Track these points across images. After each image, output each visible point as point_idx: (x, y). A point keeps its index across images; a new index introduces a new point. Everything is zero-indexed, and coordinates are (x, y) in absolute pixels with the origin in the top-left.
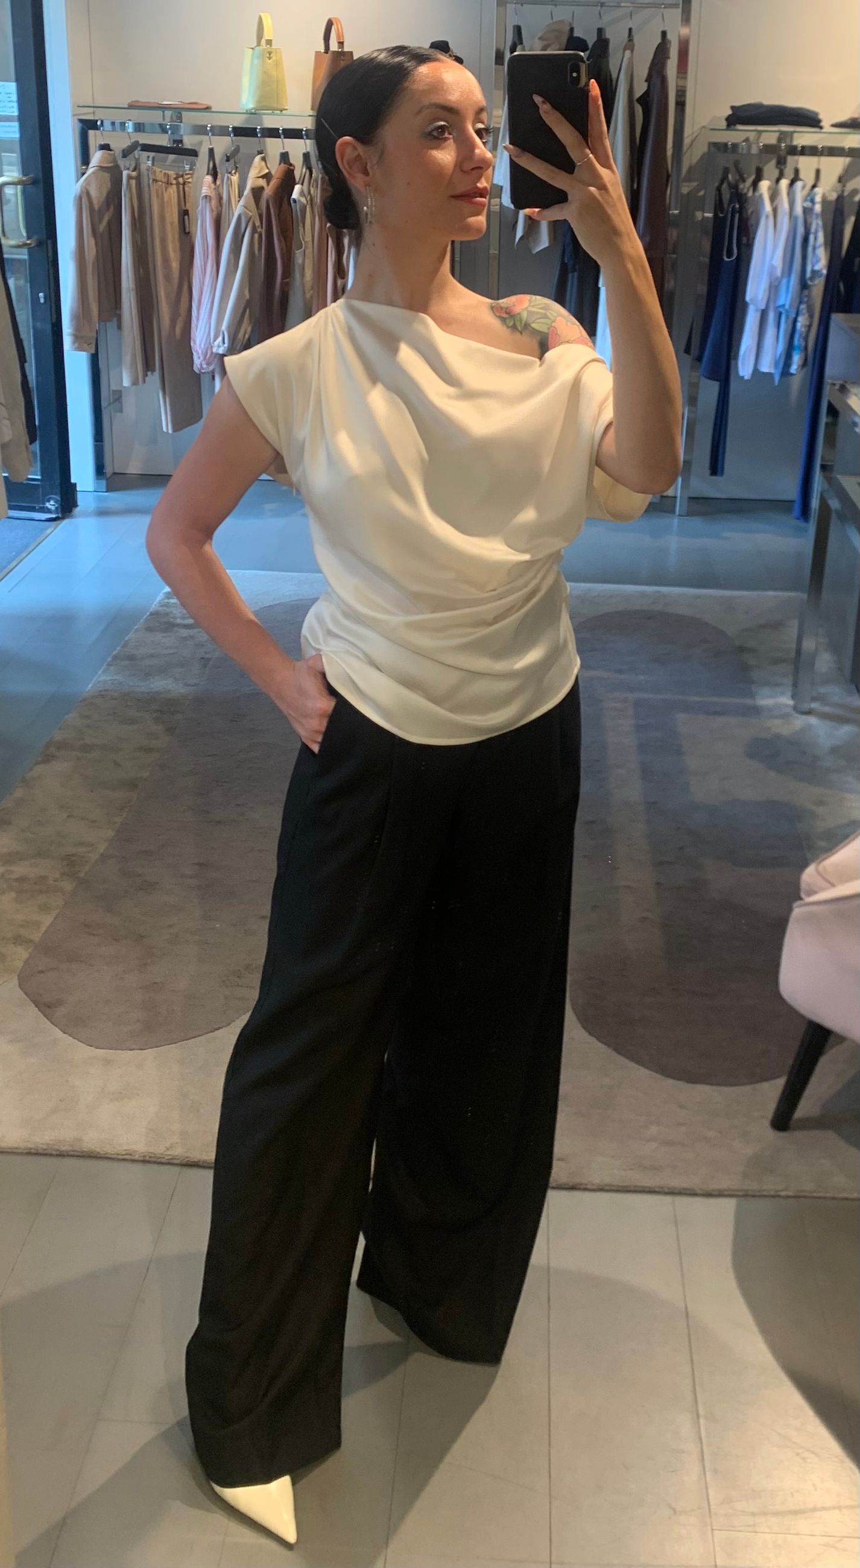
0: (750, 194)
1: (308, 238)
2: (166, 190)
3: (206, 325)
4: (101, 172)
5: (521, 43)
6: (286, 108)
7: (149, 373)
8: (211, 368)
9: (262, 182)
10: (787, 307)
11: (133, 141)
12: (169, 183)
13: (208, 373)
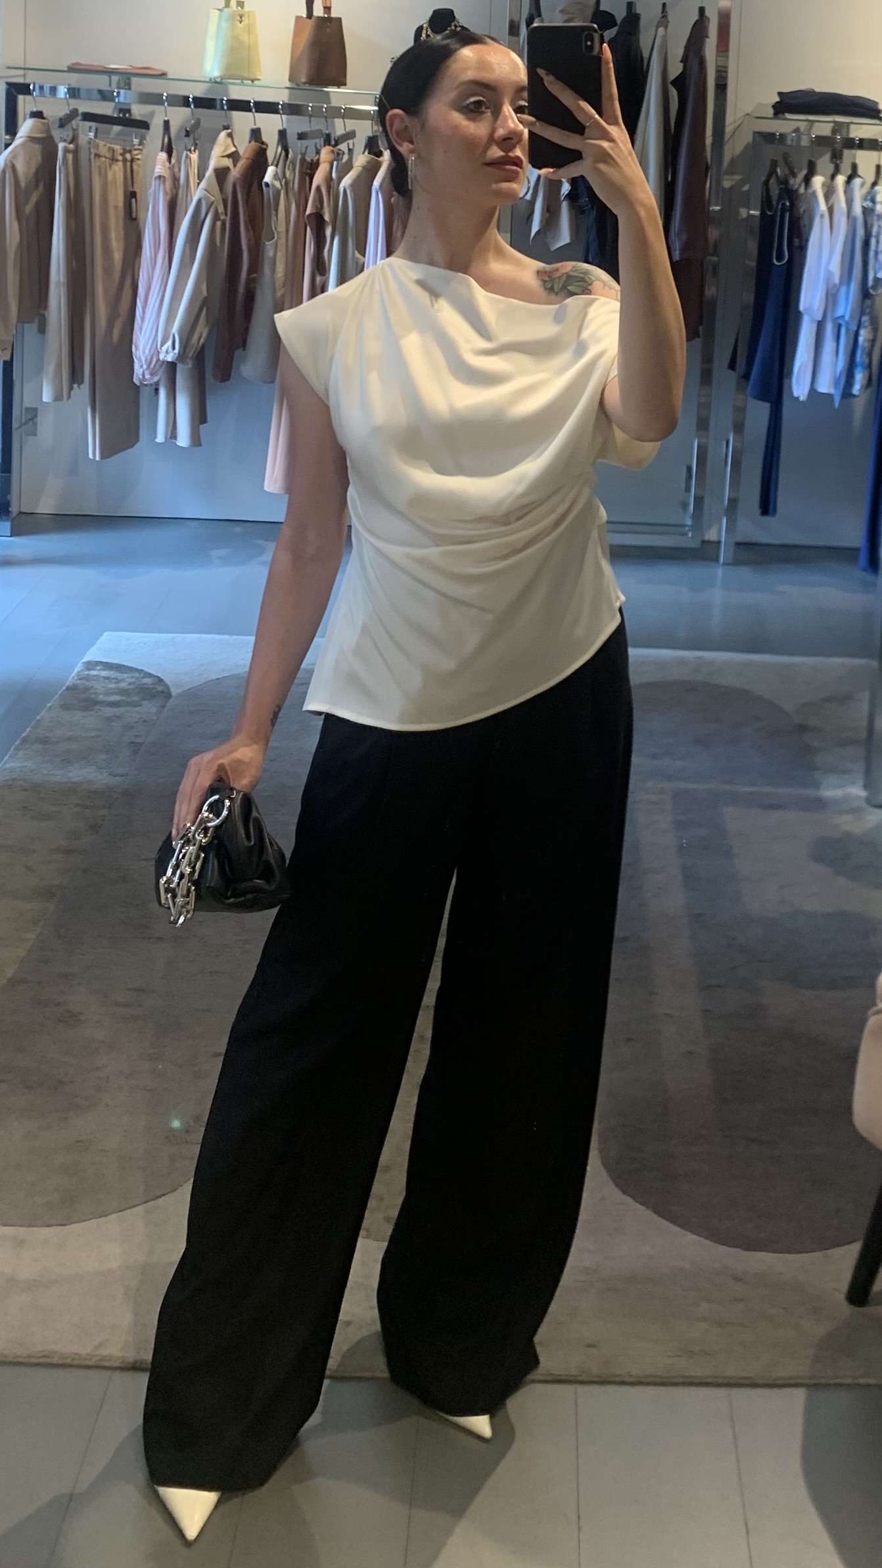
0: (802, 190)
1: (282, 228)
2: (110, 166)
3: (152, 327)
4: (30, 144)
5: (540, 15)
6: (259, 77)
7: (75, 386)
8: (156, 379)
9: (228, 162)
10: (847, 318)
11: (71, 108)
12: (114, 160)
13: (151, 385)
